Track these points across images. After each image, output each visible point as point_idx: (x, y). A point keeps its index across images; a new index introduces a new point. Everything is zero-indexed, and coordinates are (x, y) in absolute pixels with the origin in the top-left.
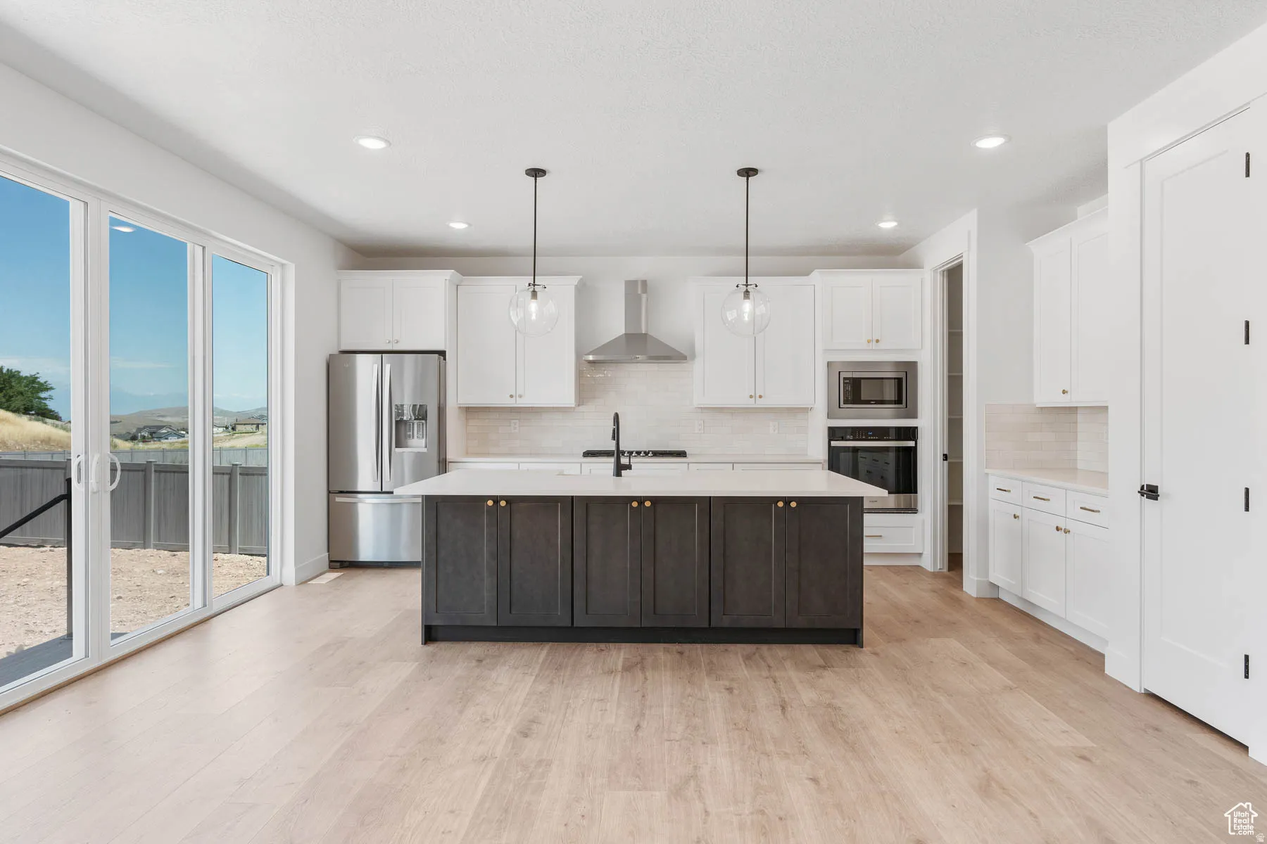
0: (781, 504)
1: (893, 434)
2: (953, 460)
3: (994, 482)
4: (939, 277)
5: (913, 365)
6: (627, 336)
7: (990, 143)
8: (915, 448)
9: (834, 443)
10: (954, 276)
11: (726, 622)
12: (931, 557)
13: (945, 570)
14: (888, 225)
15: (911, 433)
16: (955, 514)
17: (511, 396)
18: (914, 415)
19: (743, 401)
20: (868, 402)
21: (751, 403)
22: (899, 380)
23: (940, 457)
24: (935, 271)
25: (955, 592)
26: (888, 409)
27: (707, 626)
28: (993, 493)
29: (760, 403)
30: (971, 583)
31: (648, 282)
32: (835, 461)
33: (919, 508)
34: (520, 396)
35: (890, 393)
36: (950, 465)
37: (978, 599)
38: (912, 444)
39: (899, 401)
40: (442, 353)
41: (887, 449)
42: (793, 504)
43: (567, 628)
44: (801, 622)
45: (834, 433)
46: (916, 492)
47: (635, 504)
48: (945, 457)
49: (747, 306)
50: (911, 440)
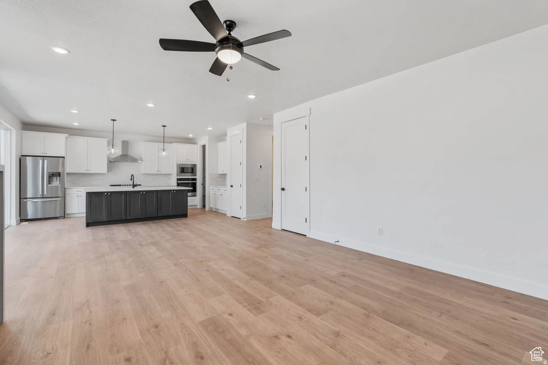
0: (172, 192)
1: (191, 180)
2: (204, 185)
3: (211, 188)
4: (201, 147)
5: (196, 165)
6: (122, 155)
7: (210, 129)
8: (196, 182)
9: (178, 182)
10: (204, 147)
11: (161, 215)
12: (199, 206)
13: (202, 208)
14: (191, 136)
15: (195, 179)
16: (204, 196)
17: (86, 170)
18: (196, 176)
19: (156, 172)
20: (186, 173)
21: (157, 173)
22: (193, 168)
23: (201, 184)
24: (200, 145)
25: (204, 210)
26: (190, 174)
27: (157, 216)
28: (211, 190)
29: (160, 173)
30: (207, 208)
31: (129, 142)
32: (178, 185)
33: (197, 195)
34: (89, 170)
35: (190, 170)
36: (203, 186)
37: (209, 211)
38: (195, 182)
39: (192, 173)
40: (64, 157)
41: (189, 183)
42: (175, 192)
43: (125, 220)
44: (176, 214)
45: (178, 179)
46: (196, 192)
47: (141, 193)
48: (202, 184)
49: (164, 153)
50: (195, 181)
